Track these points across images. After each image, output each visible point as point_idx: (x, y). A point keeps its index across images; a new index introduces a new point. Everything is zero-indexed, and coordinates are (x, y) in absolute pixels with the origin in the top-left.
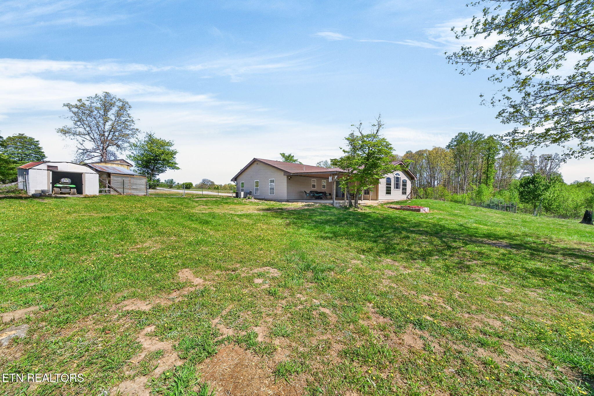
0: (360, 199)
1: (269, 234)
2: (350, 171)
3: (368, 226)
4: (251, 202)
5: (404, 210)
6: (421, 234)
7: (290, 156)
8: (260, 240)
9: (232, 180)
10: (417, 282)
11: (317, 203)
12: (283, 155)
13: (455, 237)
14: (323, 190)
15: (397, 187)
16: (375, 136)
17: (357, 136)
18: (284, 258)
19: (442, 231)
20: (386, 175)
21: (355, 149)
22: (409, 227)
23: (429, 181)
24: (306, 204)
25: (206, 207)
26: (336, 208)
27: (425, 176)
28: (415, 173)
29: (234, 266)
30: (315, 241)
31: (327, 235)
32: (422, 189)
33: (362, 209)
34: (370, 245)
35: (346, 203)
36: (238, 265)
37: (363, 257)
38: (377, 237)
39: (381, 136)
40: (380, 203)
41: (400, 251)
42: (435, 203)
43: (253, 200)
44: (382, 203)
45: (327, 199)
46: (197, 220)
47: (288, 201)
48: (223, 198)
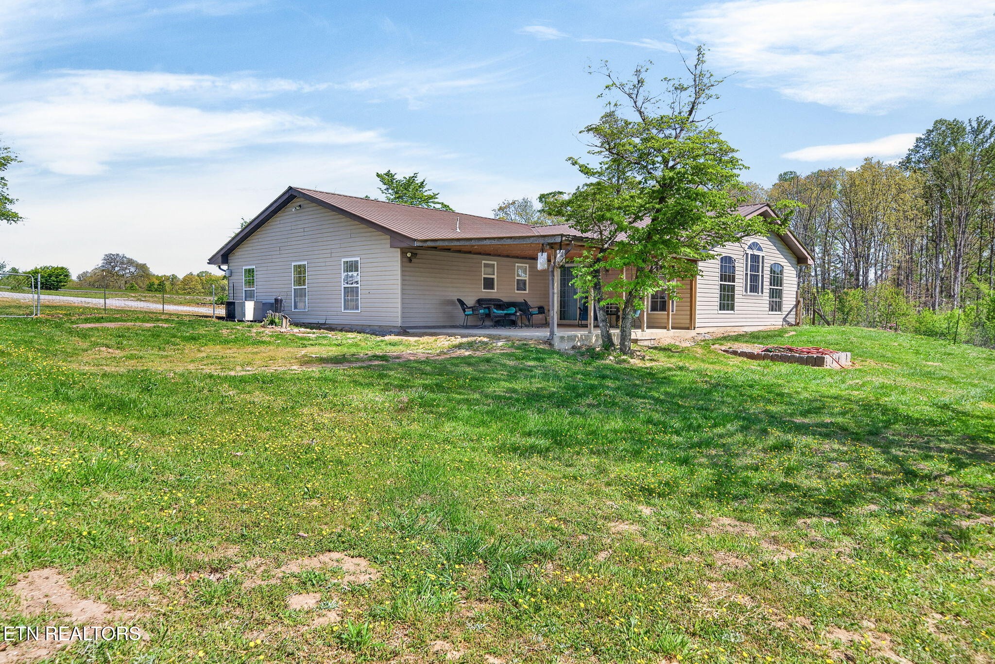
0: (637, 324)
1: (340, 443)
2: (606, 233)
3: (665, 413)
4: (280, 336)
5: (773, 359)
6: (827, 436)
7: (411, 181)
8: (310, 463)
9: (211, 261)
10: (813, 588)
11: (499, 338)
12: (387, 179)
13: (928, 443)
14: (518, 296)
15: (754, 287)
16: (683, 123)
17: (627, 123)
18: (391, 522)
19: (888, 424)
20: (718, 249)
21: (618, 160)
22: (791, 415)
23: (852, 268)
24: (465, 340)
25: (118, 353)
26: (559, 353)
27: (840, 253)
28: (809, 244)
29: (216, 556)
30: (491, 461)
31: (531, 440)
32: (831, 296)
33: (643, 359)
34: (668, 471)
35: (594, 337)
36: (232, 551)
37: (646, 511)
38: (690, 448)
39: (704, 124)
40: (700, 338)
41: (763, 489)
42: (871, 338)
43: (285, 328)
44: (708, 337)
45: (531, 325)
46: (83, 398)
47: (404, 331)
48: (181, 321)
